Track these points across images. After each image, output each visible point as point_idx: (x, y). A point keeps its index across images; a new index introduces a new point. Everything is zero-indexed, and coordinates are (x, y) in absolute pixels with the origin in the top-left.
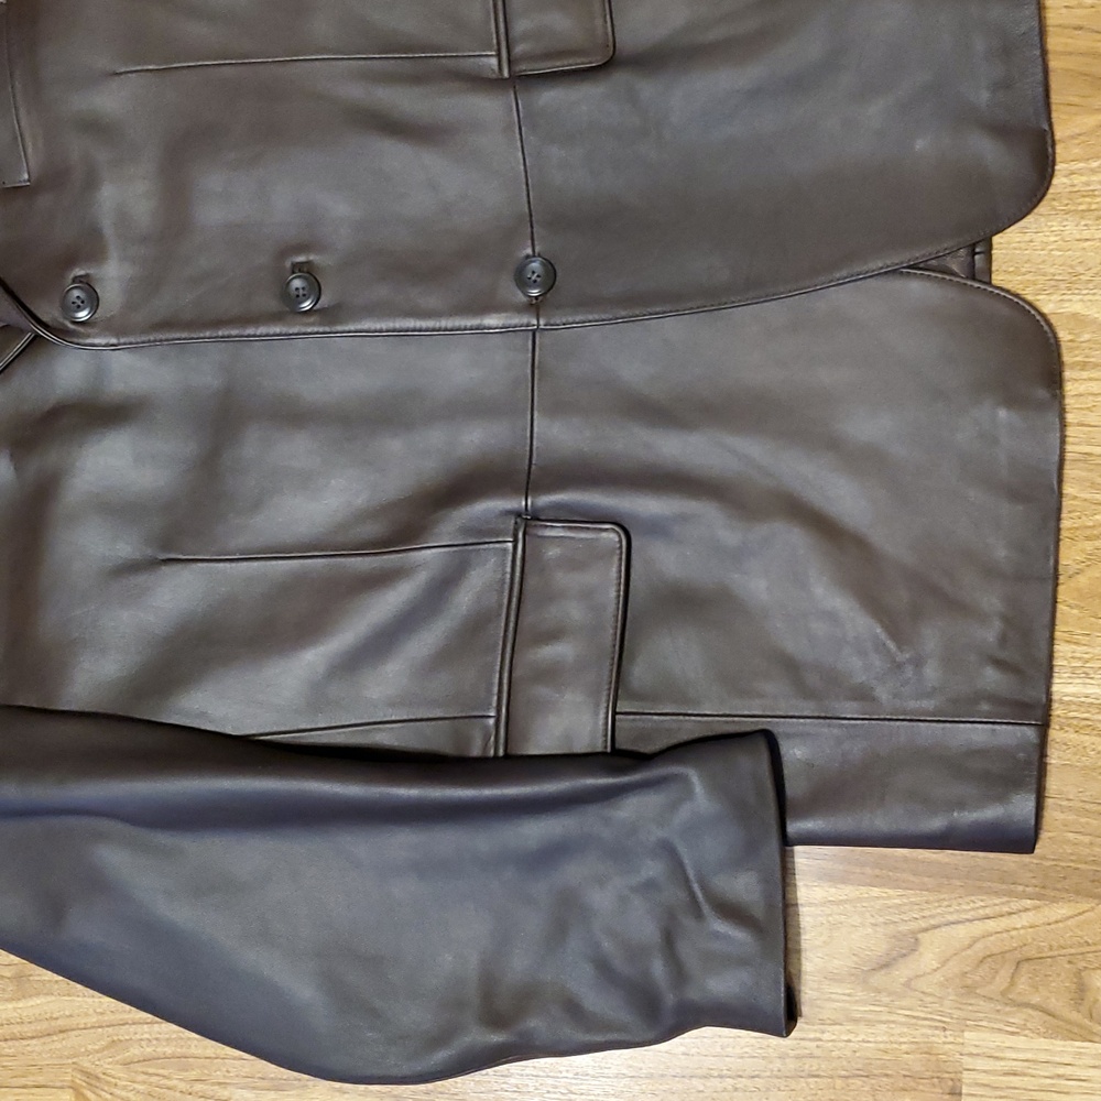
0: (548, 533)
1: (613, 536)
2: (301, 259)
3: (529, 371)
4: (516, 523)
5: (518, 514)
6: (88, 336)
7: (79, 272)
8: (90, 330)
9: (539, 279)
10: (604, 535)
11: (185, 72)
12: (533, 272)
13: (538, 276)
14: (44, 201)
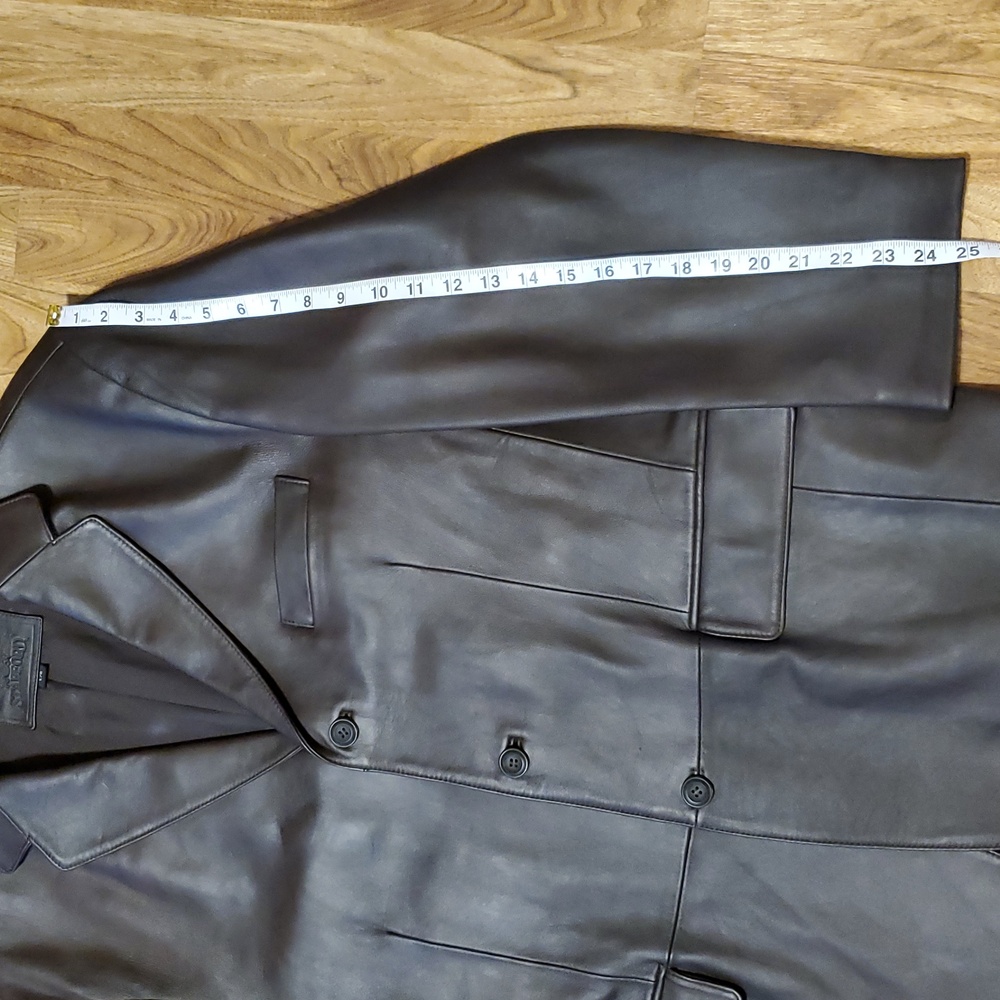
0: (682, 983)
1: (732, 996)
2: (517, 733)
3: (683, 852)
4: (659, 968)
5: (660, 963)
6: (347, 758)
7: (345, 705)
8: (348, 754)
9: (700, 796)
10: (726, 995)
11: (445, 574)
12: (697, 788)
13: (701, 792)
14: (325, 644)
